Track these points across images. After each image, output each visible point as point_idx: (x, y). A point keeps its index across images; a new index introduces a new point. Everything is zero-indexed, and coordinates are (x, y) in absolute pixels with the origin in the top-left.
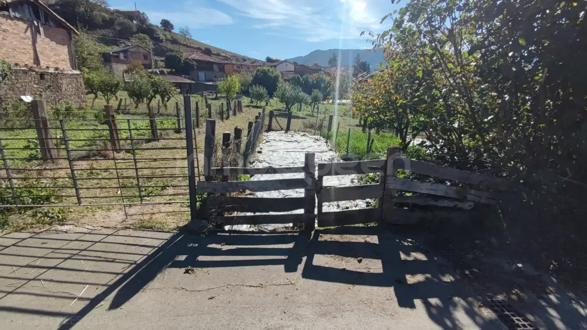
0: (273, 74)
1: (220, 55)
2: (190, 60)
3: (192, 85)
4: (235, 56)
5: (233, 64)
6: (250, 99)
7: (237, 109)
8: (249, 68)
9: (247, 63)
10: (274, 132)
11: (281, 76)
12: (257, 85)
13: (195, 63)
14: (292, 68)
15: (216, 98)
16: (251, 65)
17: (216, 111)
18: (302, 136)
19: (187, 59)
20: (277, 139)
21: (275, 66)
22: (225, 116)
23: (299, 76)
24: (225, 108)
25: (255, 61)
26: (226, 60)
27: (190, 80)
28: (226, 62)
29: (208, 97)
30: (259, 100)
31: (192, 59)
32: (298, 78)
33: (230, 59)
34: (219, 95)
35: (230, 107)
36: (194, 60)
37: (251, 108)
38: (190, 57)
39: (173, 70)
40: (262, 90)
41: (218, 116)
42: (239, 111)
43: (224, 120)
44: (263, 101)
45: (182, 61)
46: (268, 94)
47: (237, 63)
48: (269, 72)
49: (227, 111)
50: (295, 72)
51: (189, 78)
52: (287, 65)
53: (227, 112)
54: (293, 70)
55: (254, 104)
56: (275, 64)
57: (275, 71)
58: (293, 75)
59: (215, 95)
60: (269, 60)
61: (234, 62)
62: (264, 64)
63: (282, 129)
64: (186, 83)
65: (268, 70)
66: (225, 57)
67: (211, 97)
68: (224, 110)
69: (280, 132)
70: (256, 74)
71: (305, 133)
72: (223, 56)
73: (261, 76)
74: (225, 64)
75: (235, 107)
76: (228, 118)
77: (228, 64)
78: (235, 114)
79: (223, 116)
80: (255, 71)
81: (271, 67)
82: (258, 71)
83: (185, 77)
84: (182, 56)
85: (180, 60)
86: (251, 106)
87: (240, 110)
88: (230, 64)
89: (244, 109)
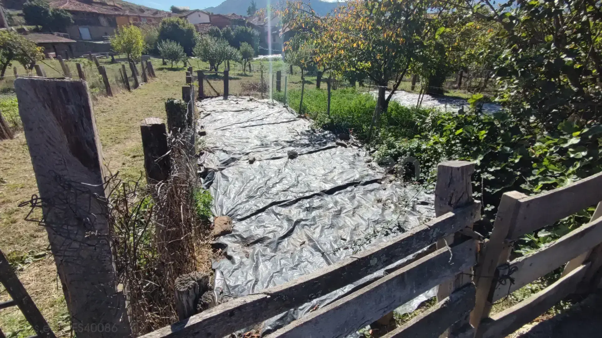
0: (184, 26)
1: (106, 4)
2: (62, 11)
3: (73, 46)
4: (128, 6)
5: (128, 16)
6: (161, 60)
7: (147, 73)
8: (150, 21)
9: (146, 14)
10: (209, 100)
11: (195, 29)
12: (168, 40)
13: (69, 15)
14: (207, 19)
15: (113, 61)
16: (152, 16)
17: (116, 77)
18: (248, 101)
19: (58, 10)
20: (219, 110)
21: (186, 17)
22: (131, 84)
23: (218, 29)
24: (129, 73)
25: (157, 12)
26: (116, 10)
27: (68, 38)
28: (116, 13)
29: (100, 60)
30: (175, 60)
31: (66, 10)
32: (218, 32)
33: (121, 9)
34: (116, 57)
35: (137, 71)
36: (69, 11)
37: (166, 71)
38: (61, 8)
39: (39, 26)
40: (175, 47)
41: (121, 84)
42: (150, 75)
43: (131, 90)
44: (180, 62)
45: (50, 14)
46: (185, 51)
47: (132, 14)
48: (179, 24)
49: (132, 76)
50: (212, 23)
51: (65, 36)
52: (200, 16)
53: (133, 78)
54: (209, 21)
55: (169, 66)
56: (185, 14)
57: (187, 22)
58: (210, 27)
59: (110, 57)
60: (175, 10)
61: (127, 13)
62: (169, 15)
63: (218, 95)
64: (62, 43)
65: (178, 22)
66: (114, 6)
67: (104, 60)
68: (128, 76)
69: (217, 98)
70: (163, 27)
71: (251, 97)
72: (110, 6)
73: (170, 29)
74: (116, 15)
75: (144, 70)
76: (136, 86)
77: (119, 15)
78: (145, 80)
79: (128, 84)
80: (161, 24)
81: (181, 18)
82: (164, 23)
83: (59, 35)
84: (48, 7)
85: (46, 12)
86: (166, 68)
87: (152, 74)
88: (123, 15)
89: (157, 73)
